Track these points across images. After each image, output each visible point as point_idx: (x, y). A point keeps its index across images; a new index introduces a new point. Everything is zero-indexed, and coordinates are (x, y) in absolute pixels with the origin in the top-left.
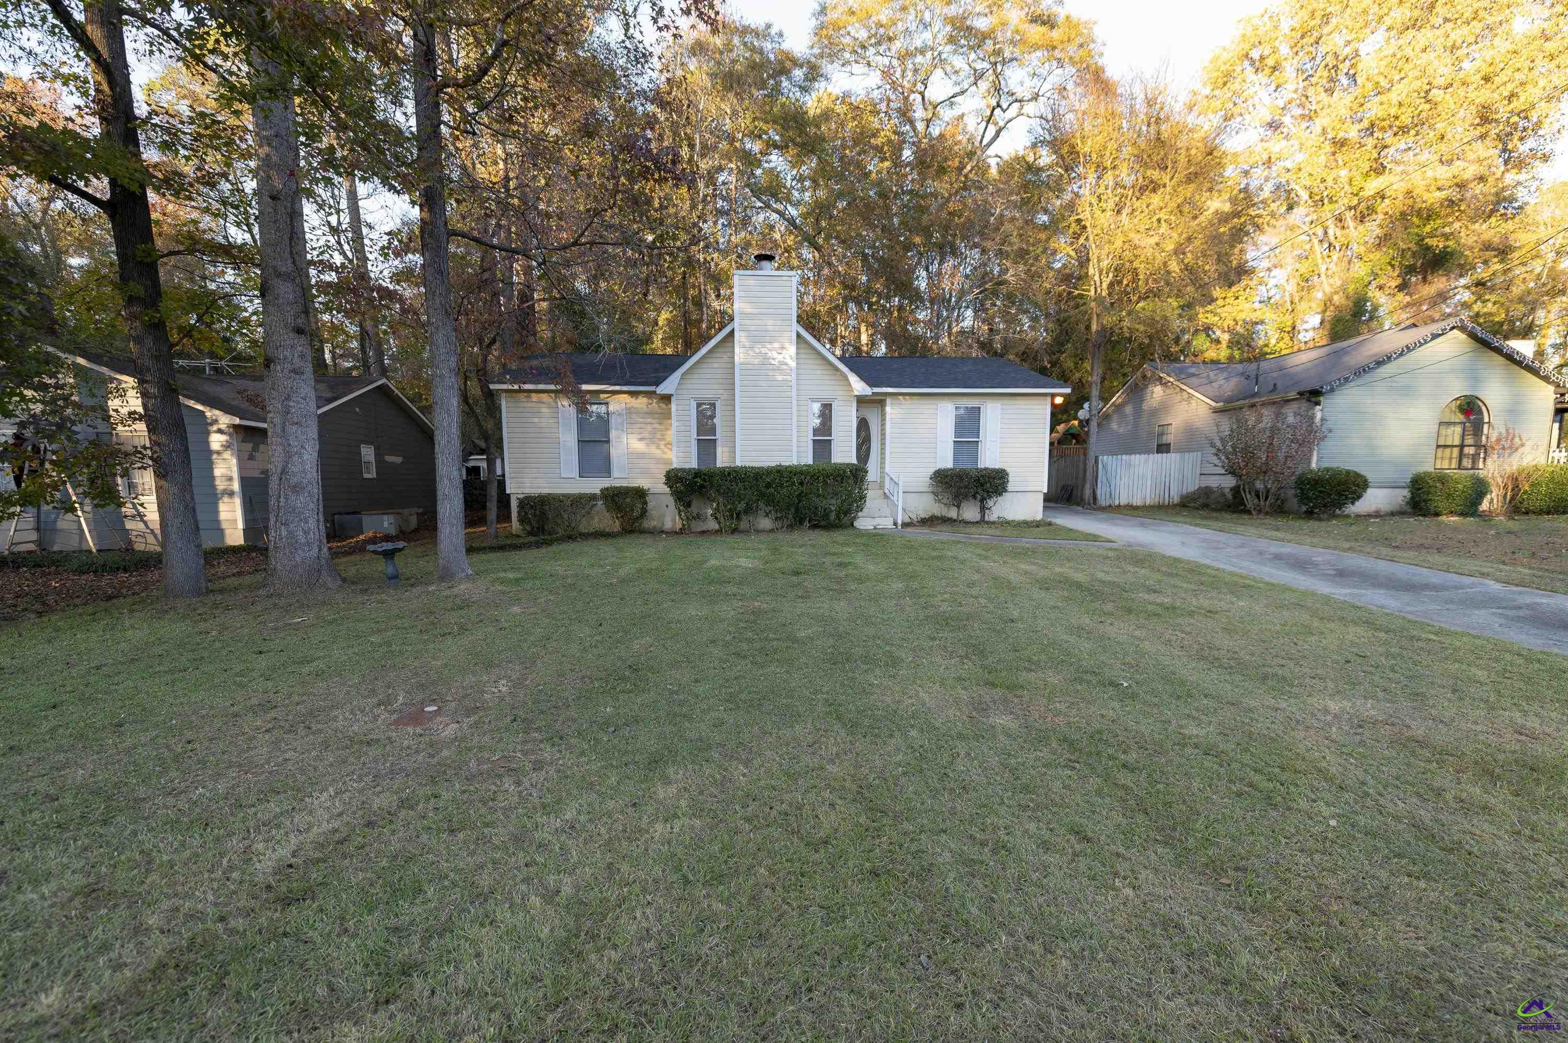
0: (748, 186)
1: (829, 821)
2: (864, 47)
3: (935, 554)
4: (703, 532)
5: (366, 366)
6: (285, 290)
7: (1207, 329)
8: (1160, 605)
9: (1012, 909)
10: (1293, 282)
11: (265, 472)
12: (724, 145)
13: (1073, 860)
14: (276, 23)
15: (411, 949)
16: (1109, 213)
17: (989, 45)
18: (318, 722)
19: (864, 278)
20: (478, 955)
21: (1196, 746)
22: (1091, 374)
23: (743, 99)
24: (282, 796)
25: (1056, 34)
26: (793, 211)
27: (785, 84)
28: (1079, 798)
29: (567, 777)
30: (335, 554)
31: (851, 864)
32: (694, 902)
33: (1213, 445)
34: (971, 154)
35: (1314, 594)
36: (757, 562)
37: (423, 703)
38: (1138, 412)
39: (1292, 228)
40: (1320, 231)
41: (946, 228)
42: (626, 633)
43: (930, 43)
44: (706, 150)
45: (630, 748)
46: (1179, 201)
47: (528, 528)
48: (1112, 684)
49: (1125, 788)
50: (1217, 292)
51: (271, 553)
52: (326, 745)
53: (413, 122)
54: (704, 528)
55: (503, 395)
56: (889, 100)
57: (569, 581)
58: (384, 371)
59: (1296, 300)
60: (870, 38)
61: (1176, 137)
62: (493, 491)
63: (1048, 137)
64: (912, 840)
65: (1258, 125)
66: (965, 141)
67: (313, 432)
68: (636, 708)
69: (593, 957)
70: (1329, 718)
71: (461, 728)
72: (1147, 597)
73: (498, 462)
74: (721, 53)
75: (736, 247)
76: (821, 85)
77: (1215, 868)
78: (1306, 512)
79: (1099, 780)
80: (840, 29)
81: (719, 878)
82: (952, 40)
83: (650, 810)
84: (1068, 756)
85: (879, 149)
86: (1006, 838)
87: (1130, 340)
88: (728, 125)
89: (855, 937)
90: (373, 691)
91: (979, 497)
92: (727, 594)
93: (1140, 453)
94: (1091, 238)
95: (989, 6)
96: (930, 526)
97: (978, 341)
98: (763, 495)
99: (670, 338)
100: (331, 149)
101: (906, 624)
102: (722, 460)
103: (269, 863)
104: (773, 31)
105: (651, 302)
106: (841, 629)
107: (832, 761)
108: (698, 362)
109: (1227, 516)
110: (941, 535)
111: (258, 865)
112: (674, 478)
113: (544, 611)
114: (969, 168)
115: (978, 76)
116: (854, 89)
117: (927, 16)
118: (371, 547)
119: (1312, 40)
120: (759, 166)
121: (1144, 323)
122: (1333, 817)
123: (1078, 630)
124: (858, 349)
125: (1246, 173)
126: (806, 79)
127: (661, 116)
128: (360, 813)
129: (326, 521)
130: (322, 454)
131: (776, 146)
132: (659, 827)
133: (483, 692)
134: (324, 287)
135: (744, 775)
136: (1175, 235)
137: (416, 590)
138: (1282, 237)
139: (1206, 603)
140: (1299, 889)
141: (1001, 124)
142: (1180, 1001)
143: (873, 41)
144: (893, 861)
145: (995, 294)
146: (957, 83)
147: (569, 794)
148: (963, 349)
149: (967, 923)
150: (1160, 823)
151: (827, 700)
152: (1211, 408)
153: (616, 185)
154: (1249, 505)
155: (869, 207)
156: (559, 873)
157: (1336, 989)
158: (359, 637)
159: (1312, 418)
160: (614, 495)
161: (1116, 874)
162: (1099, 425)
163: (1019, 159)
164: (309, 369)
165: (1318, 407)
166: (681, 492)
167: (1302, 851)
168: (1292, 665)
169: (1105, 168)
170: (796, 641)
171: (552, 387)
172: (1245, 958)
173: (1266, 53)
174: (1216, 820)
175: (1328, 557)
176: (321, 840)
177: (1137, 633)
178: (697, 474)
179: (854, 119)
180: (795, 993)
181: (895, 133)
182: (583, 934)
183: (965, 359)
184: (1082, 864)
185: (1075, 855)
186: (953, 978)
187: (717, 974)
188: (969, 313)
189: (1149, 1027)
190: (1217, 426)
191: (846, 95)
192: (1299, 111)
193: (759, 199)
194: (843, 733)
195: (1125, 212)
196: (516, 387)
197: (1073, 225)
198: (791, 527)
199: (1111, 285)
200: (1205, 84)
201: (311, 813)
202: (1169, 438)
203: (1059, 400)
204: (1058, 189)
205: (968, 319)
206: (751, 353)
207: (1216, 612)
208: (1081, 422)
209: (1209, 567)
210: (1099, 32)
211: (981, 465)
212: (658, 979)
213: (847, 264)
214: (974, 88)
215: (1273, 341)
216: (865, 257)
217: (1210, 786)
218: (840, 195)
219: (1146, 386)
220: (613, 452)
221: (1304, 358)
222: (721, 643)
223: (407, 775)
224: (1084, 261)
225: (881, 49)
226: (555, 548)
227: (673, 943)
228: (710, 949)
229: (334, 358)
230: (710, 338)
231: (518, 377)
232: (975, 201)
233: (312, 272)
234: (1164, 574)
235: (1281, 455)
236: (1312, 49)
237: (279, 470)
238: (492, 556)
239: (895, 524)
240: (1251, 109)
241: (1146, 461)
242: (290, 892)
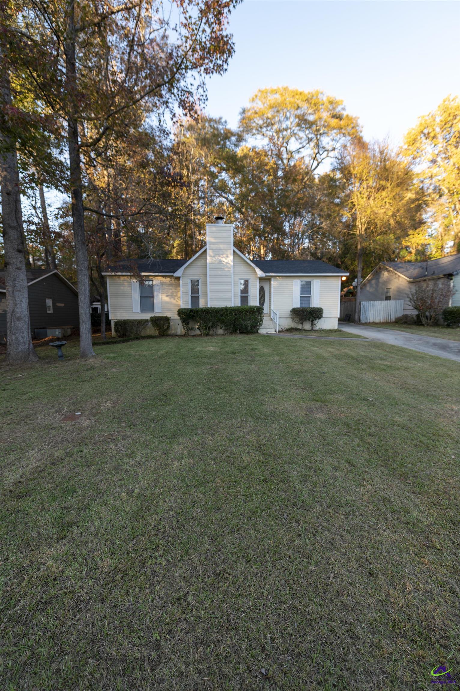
0: (212, 186)
1: (246, 459)
2: (261, 127)
3: (292, 344)
4: (194, 336)
5: (48, 264)
6: (13, 233)
7: (407, 247)
8: (386, 365)
9: (321, 495)
10: (442, 227)
11: (5, 311)
12: (201, 169)
13: (347, 474)
14: (10, 122)
15: (72, 516)
16: (365, 199)
17: (314, 128)
18: (30, 420)
19: (262, 226)
20: (100, 518)
21: (399, 425)
22: (358, 267)
23: (210, 150)
24: (15, 452)
25: (342, 123)
26: (231, 197)
27: (228, 143)
28: (350, 448)
29: (137, 442)
30: (35, 346)
31: (255, 477)
32: (190, 494)
33: (408, 297)
34: (307, 173)
35: (449, 360)
36: (217, 349)
37: (75, 411)
38: (378, 283)
39: (441, 205)
40: (453, 206)
41: (296, 205)
42: (161, 380)
43: (289, 126)
44: (194, 172)
45: (163, 430)
46: (394, 194)
47: (119, 334)
48: (365, 399)
49: (369, 443)
50: (411, 232)
51: (8, 346)
52: (34, 430)
53: (68, 162)
54: (195, 334)
55: (108, 277)
56: (272, 150)
57: (137, 357)
58: (56, 267)
59: (443, 235)
60: (264, 124)
61: (393, 167)
62: (104, 319)
63: (339, 167)
64: (281, 467)
65: (427, 161)
66: (304, 168)
67: (26, 295)
68: (165, 412)
69: (148, 518)
70: (453, 413)
71: (91, 422)
72: (380, 362)
73: (106, 305)
74: (200, 130)
75: (207, 213)
76: (243, 144)
77: (404, 476)
78: (447, 325)
79: (358, 440)
80: (251, 120)
81: (201, 484)
82: (298, 125)
83: (172, 456)
84: (346, 430)
85: (268, 171)
86: (320, 465)
87: (374, 252)
88: (203, 161)
89: (257, 508)
90: (53, 406)
91: (311, 320)
92: (204, 363)
93: (379, 300)
94: (357, 210)
95: (314, 111)
96: (290, 332)
97: (311, 253)
98: (219, 320)
99: (179, 252)
100: (33, 174)
101: (280, 375)
102: (202, 304)
103: (11, 481)
104: (223, 120)
105: (171, 237)
106: (252, 377)
107: (248, 434)
108: (191, 263)
109: (415, 327)
110: (295, 336)
111: (6, 482)
112: (181, 312)
113: (126, 370)
114: (306, 179)
115: (310, 140)
116: (257, 145)
117: (288, 114)
118: (51, 344)
119: (449, 126)
120: (217, 178)
121: (379, 245)
122: (453, 455)
123: (351, 377)
124: (260, 256)
125: (422, 182)
126: (237, 141)
127: (175, 157)
128: (49, 459)
129: (32, 331)
130: (29, 304)
131: (224, 169)
132: (176, 463)
133: (100, 406)
134: (30, 231)
135: (211, 440)
136: (392, 209)
137: (71, 362)
138: (437, 208)
139: (405, 364)
140: (438, 484)
141: (320, 160)
142: (389, 531)
143: (265, 125)
144: (273, 476)
145: (317, 232)
146: (301, 143)
147: (138, 449)
148: (304, 256)
149: (303, 501)
150: (383, 457)
151: (246, 408)
152: (408, 281)
153: (156, 188)
154: (424, 322)
155: (264, 195)
156: (134, 483)
157: (452, 525)
158: (47, 383)
159: (449, 285)
160: (156, 320)
161: (364, 480)
162: (361, 288)
163: (327, 176)
164: (24, 267)
165: (452, 281)
166: (185, 319)
167: (440, 469)
168: (439, 390)
169: (363, 180)
170: (233, 382)
171: (129, 274)
172: (415, 513)
173: (430, 131)
174: (406, 456)
175: (456, 344)
176: (33, 471)
177: (376, 378)
178: (191, 311)
179: (257, 158)
180: (232, 531)
181: (275, 164)
182: (144, 509)
183: (305, 261)
184: (351, 476)
185: (348, 472)
186: (297, 524)
187: (200, 524)
188: (307, 241)
189: (376, 543)
190: (410, 289)
191: (254, 148)
192: (444, 156)
193: (218, 193)
194: (253, 422)
195: (372, 198)
196: (113, 274)
197: (350, 204)
198: (231, 333)
199: (366, 230)
200: (405, 144)
201: (28, 459)
202: (391, 294)
203: (344, 278)
204: (343, 188)
205: (306, 243)
206: (214, 259)
207: (409, 368)
208: (354, 287)
209: (407, 349)
210: (360, 122)
211: (312, 306)
212: (175, 527)
213: (255, 220)
214: (308, 145)
215: (434, 253)
216: (262, 217)
217: (404, 442)
218: (251, 191)
219: (381, 272)
220: (155, 301)
221: (447, 260)
222: (202, 384)
223: (69, 442)
224: (354, 219)
225: (269, 128)
226: (130, 343)
227: (182, 512)
228: (197, 514)
229: (34, 260)
230: (197, 252)
231: (115, 269)
232: (309, 193)
233: (25, 225)
234: (388, 352)
235: (436, 301)
236: (449, 129)
237: (11, 311)
238: (103, 346)
239: (276, 331)
240: (424, 154)
241: (381, 304)
242: (20, 493)
